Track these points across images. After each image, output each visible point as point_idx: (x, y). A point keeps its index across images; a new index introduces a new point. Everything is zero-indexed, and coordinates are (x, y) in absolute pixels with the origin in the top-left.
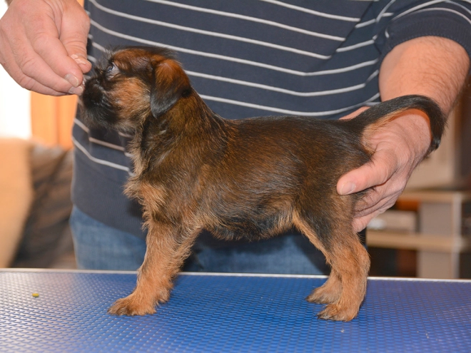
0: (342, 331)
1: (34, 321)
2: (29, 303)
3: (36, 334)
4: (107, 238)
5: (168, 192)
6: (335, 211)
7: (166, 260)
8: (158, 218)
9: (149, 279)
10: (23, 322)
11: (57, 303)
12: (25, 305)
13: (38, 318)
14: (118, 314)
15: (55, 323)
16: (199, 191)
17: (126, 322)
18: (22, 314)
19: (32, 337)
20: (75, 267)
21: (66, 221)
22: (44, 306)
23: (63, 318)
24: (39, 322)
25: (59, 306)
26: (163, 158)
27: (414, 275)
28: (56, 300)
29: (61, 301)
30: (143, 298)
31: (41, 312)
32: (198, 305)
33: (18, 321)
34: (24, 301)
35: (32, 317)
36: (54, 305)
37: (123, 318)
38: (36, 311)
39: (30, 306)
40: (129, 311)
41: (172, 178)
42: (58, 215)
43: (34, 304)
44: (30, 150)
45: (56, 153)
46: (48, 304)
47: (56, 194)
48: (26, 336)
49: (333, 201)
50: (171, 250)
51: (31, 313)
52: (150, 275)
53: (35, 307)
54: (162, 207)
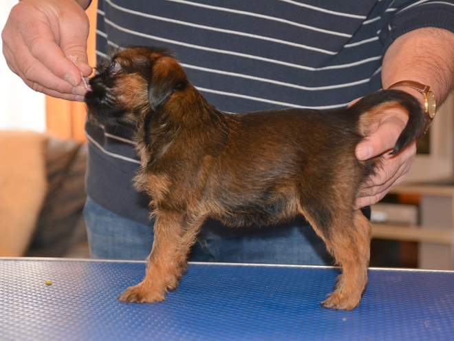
0: (344, 319)
1: (46, 308)
2: (42, 290)
3: (49, 321)
4: (120, 229)
5: (172, 181)
6: (336, 201)
7: (173, 246)
8: (163, 206)
9: (157, 266)
10: (36, 309)
11: (69, 291)
12: (38, 292)
13: (50, 305)
14: (128, 301)
15: (67, 310)
16: (202, 181)
17: (135, 309)
18: (35, 301)
19: (44, 324)
20: (88, 257)
21: (79, 211)
22: (57, 294)
23: (75, 305)
24: (51, 309)
25: (71, 294)
26: (165, 149)
27: (415, 266)
28: (68, 287)
29: (73, 288)
30: (152, 285)
31: (53, 299)
32: (206, 294)
33: (31, 307)
34: (37, 289)
35: (45, 304)
36: (66, 293)
37: (133, 305)
38: (48, 298)
39: (43, 293)
40: (139, 297)
41: (174, 167)
42: (72, 206)
43: (47, 291)
44: (45, 143)
45: (71, 146)
46: (60, 291)
47: (70, 186)
48: (39, 322)
49: (334, 191)
50: (177, 236)
51: (44, 300)
52: (158, 261)
53: (48, 294)
54: (167, 196)
